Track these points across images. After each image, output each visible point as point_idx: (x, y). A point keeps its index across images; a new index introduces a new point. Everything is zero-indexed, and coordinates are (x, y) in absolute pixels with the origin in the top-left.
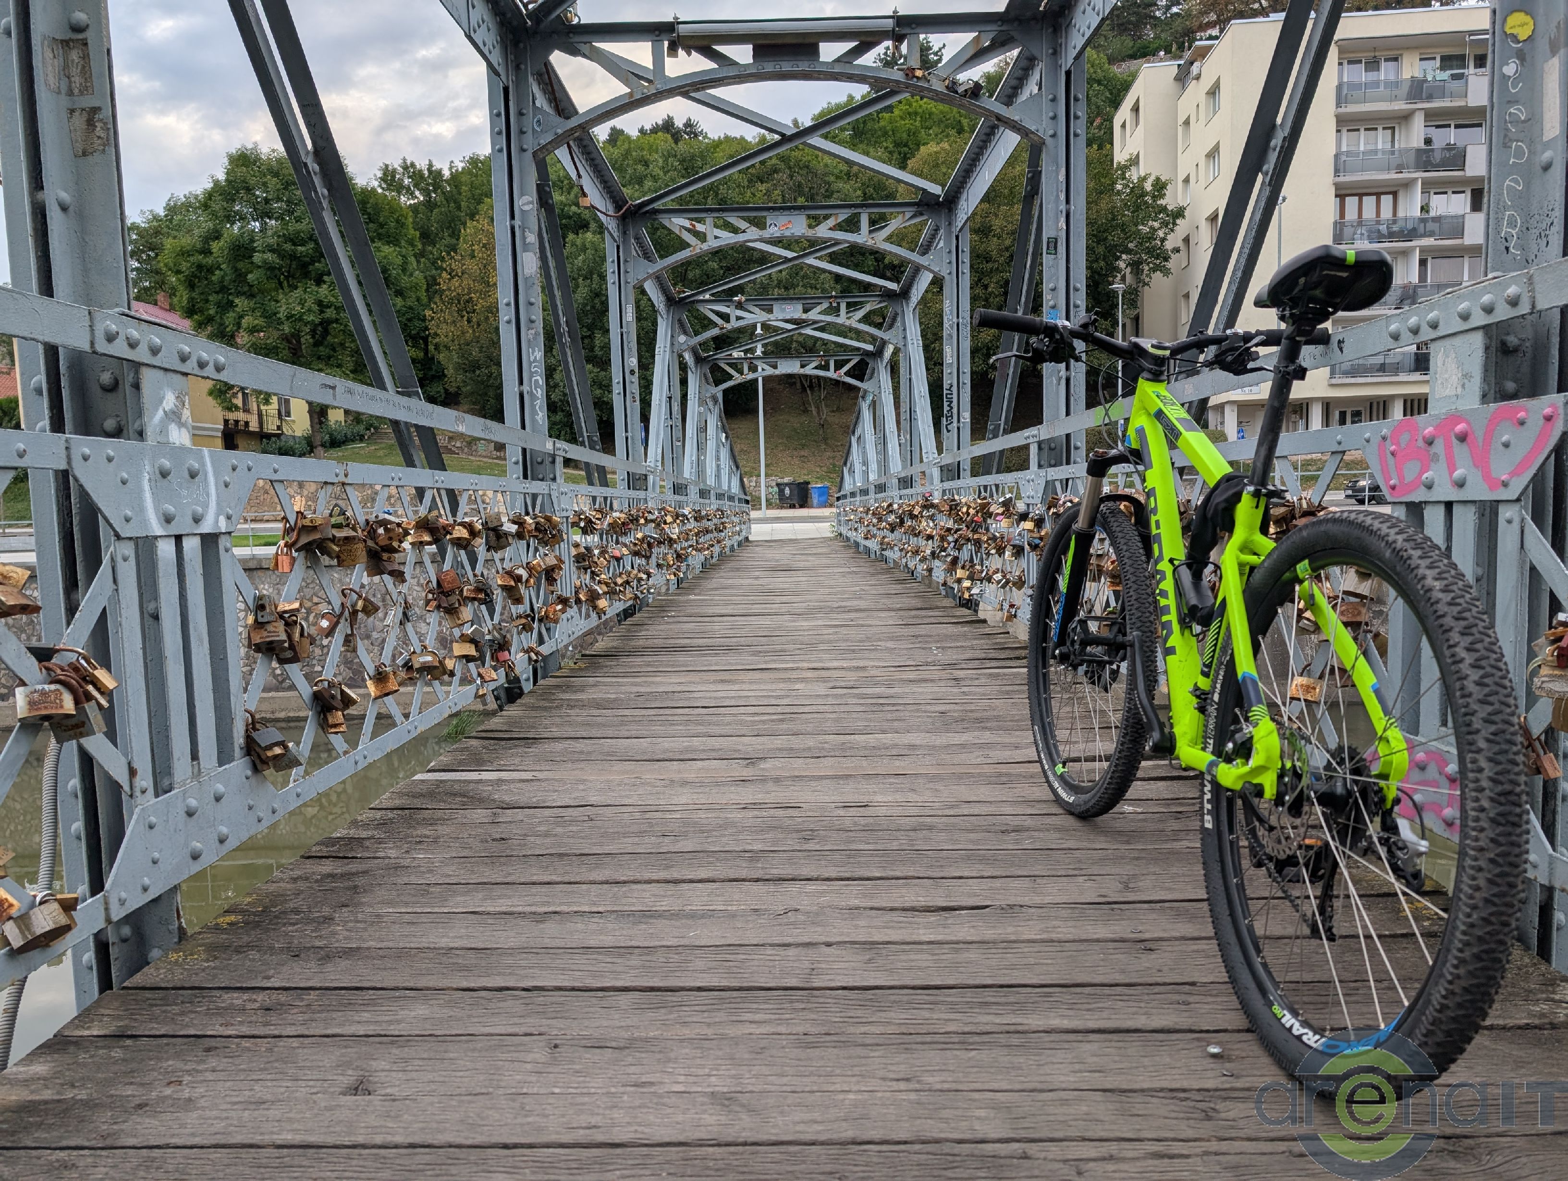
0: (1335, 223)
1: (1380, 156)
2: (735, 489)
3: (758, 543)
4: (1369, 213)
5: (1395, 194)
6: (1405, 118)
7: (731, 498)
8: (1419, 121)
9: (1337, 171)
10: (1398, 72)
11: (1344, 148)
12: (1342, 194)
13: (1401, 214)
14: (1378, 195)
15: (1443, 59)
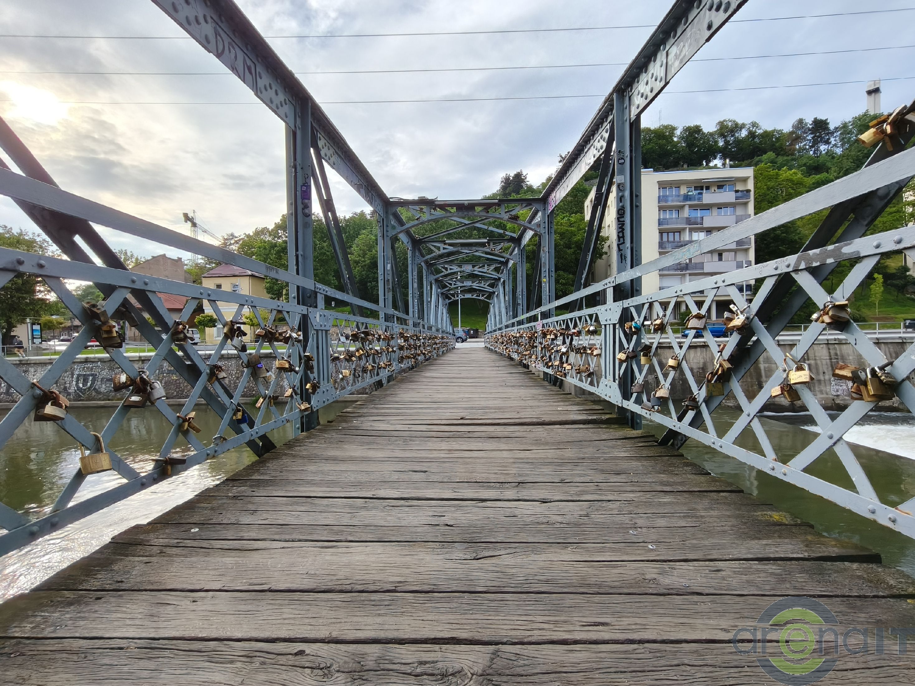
0: (659, 242)
1: (674, 220)
2: (451, 331)
3: (458, 349)
4: (671, 239)
5: (680, 232)
6: (683, 207)
7: (450, 334)
8: (687, 209)
9: (659, 224)
10: (679, 191)
11: (662, 217)
12: (661, 233)
13: (682, 239)
14: (674, 232)
15: (695, 187)
